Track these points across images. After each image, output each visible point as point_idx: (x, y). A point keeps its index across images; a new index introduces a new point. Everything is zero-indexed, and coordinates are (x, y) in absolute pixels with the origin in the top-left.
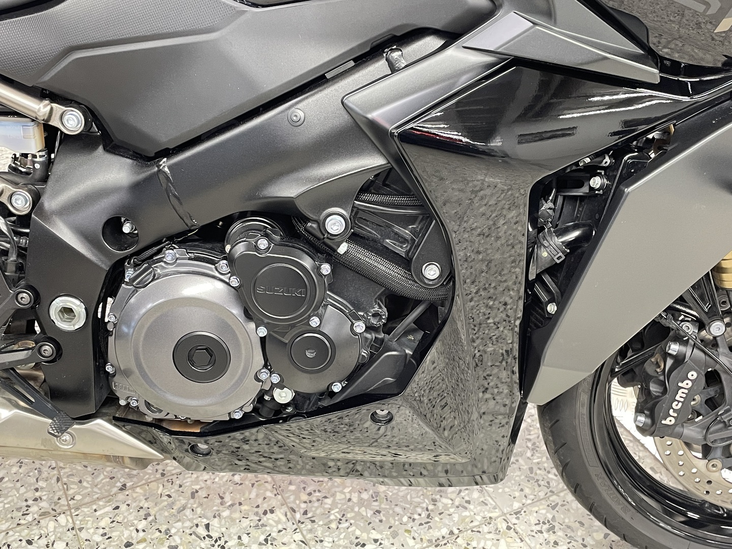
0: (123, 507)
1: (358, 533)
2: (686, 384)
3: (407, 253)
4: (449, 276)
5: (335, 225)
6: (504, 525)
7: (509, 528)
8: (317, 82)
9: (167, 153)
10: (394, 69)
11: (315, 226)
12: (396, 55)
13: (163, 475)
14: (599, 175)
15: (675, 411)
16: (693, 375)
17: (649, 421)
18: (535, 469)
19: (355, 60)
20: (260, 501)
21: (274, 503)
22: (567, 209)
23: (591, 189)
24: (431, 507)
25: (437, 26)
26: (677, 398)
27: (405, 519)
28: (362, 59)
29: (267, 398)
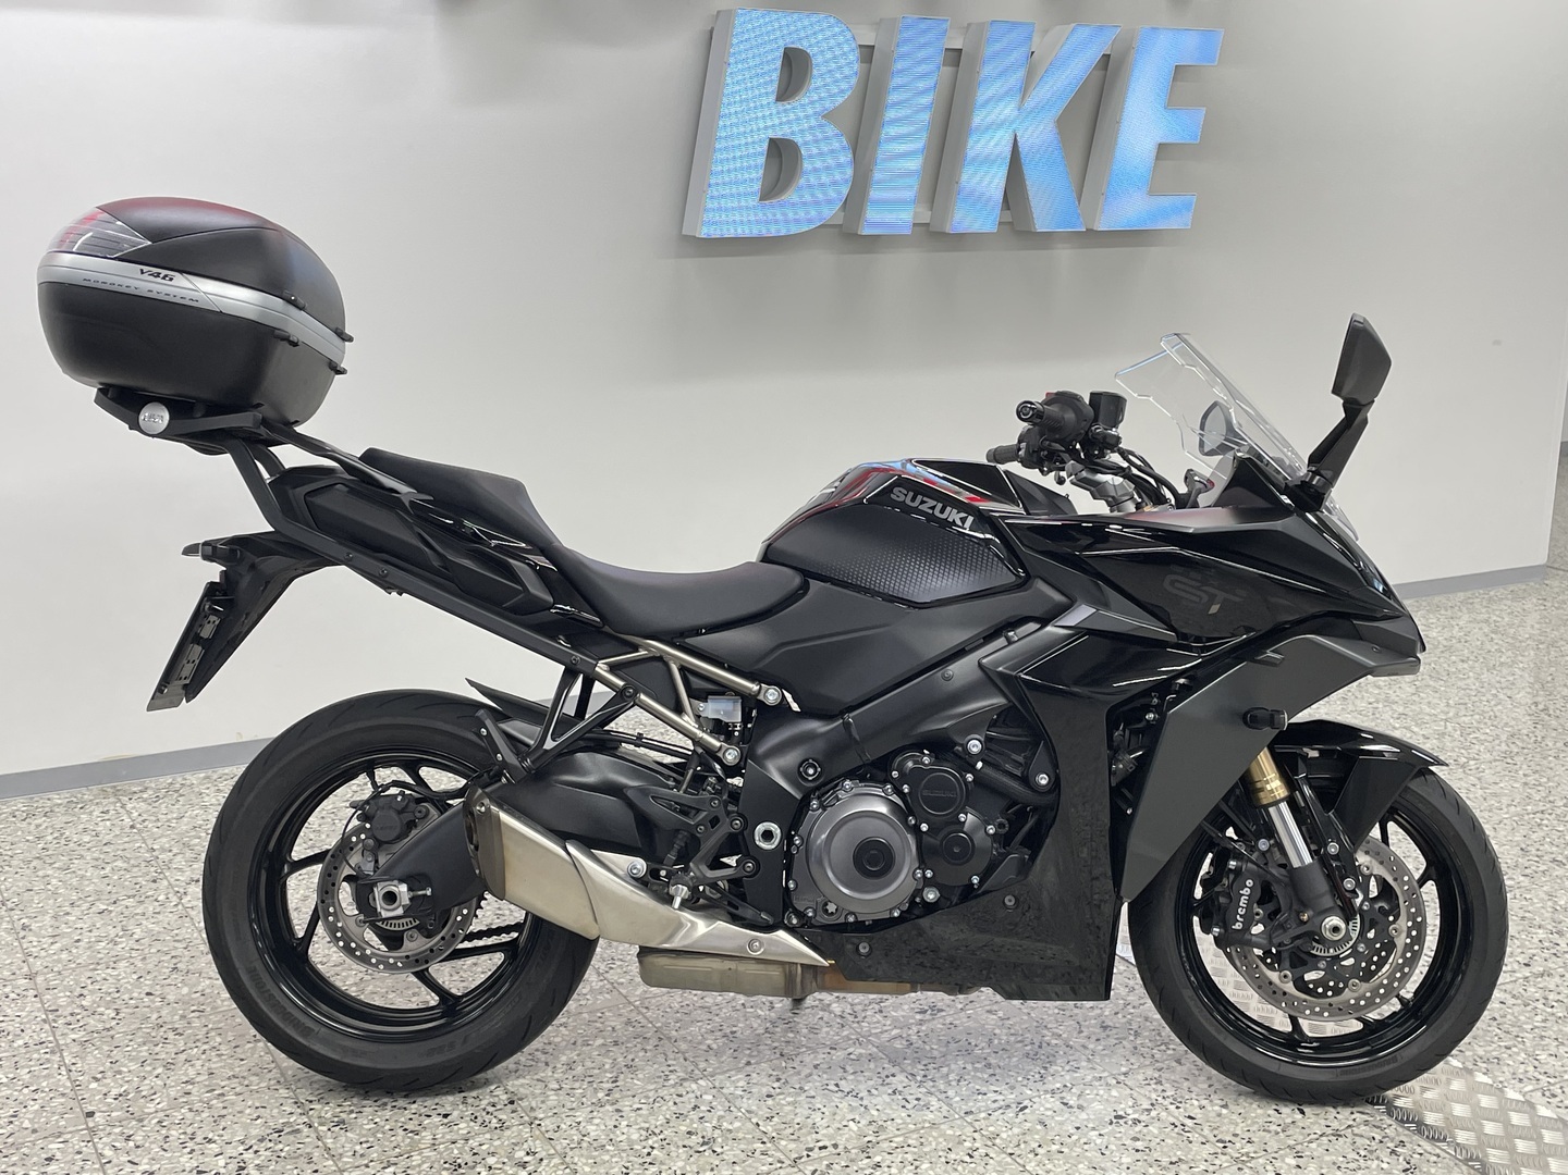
0: (754, 1075)
1: (977, 1087)
2: (1246, 891)
3: (1022, 773)
4: (1056, 783)
5: (975, 746)
6: (1114, 1081)
7: (1118, 1083)
8: (959, 653)
9: (851, 709)
10: (1010, 642)
11: (960, 749)
12: (1011, 634)
13: (782, 1055)
14: (1151, 711)
15: (1241, 916)
16: (1249, 883)
17: (1222, 931)
18: (1139, 1047)
19: (984, 638)
20: (880, 1070)
21: (893, 1070)
22: (1133, 739)
23: (1148, 721)
24: (1042, 1071)
25: (1037, 615)
26: (1241, 904)
27: (1020, 1079)
28: (989, 637)
29: (918, 900)
